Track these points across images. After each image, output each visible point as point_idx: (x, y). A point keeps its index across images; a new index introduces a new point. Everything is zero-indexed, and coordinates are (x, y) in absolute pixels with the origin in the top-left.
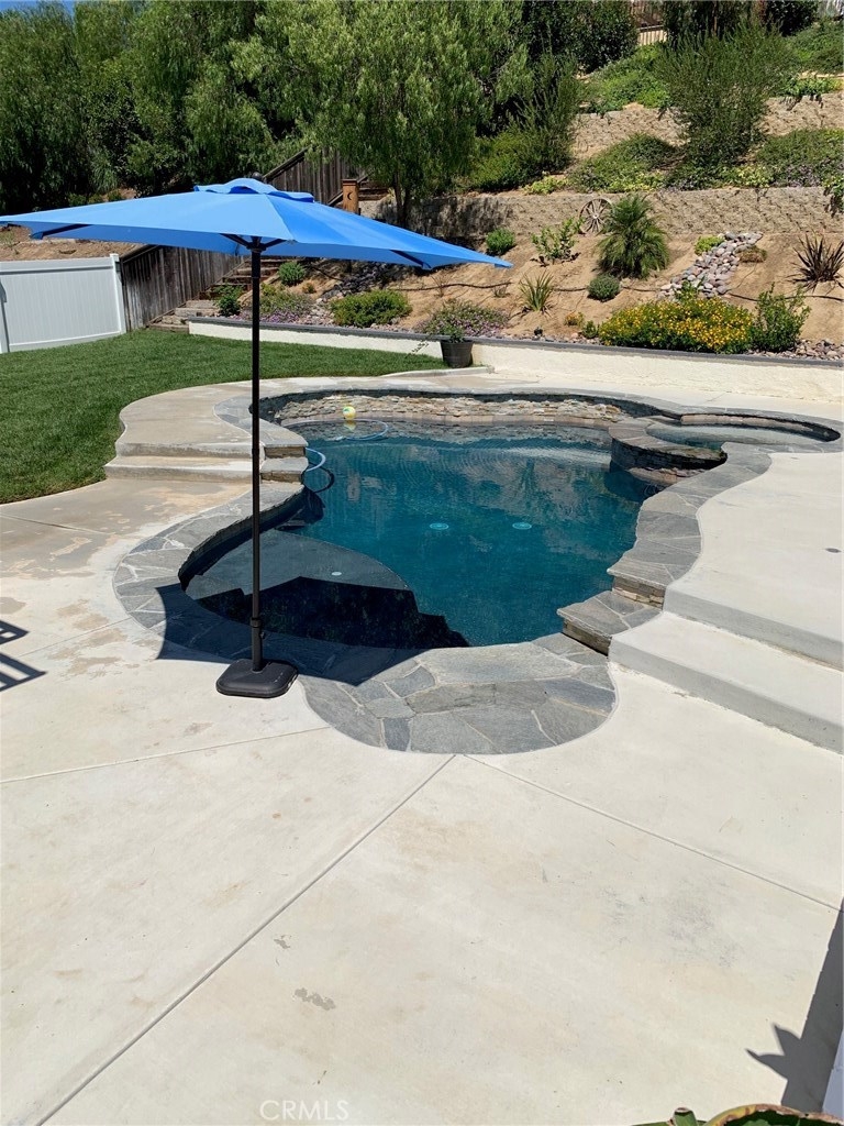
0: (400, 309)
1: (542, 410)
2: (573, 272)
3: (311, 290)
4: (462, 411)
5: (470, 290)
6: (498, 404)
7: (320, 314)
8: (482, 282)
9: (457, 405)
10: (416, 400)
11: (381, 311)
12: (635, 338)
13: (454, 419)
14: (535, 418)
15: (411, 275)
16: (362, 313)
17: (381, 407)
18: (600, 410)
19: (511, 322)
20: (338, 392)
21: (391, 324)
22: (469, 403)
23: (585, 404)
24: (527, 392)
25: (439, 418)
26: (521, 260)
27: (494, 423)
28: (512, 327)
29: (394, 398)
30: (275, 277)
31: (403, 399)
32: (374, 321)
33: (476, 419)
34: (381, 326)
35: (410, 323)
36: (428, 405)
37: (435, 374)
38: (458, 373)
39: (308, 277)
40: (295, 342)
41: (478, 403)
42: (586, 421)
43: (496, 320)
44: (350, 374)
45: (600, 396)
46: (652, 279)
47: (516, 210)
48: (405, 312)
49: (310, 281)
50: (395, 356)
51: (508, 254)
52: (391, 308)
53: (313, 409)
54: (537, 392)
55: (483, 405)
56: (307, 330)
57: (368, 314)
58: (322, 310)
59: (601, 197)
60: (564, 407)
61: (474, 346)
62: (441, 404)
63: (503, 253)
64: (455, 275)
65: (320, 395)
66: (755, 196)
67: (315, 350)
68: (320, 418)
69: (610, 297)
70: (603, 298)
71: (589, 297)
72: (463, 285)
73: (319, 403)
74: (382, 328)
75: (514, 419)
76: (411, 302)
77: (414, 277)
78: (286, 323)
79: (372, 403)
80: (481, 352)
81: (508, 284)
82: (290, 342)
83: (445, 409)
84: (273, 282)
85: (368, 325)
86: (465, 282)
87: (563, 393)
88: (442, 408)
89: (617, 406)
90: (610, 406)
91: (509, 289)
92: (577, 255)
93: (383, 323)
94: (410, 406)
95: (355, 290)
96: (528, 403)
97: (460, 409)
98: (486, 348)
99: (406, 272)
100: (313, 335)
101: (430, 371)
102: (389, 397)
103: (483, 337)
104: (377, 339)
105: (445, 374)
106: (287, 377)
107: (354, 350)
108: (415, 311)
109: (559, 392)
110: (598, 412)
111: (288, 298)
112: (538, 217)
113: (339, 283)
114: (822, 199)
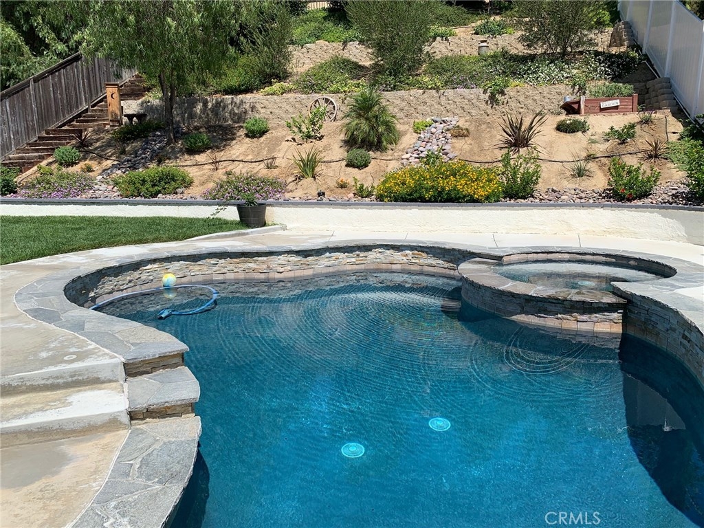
0: (184, 180)
1: (354, 260)
2: (326, 148)
3: (89, 170)
4: (284, 268)
5: (241, 165)
6: (317, 258)
7: (103, 189)
8: (250, 158)
9: (280, 262)
10: (237, 260)
11: (166, 183)
12: (411, 195)
13: (278, 276)
14: (349, 267)
15: (183, 154)
16: (148, 185)
17: (199, 271)
18: (406, 255)
19: (289, 187)
20: (154, 261)
21: (176, 193)
22: (291, 259)
23: (391, 251)
24: (341, 245)
25: (263, 276)
26: (278, 141)
27: (314, 276)
28: (291, 191)
29: (213, 261)
30: (50, 160)
31: (223, 261)
32: (159, 192)
33: (299, 273)
34: (168, 196)
35: (195, 191)
36: (250, 265)
37: (239, 235)
38: (259, 232)
39: (84, 159)
40: (81, 215)
41: (299, 258)
42: (394, 267)
43: (277, 187)
44: (155, 240)
45: (405, 244)
46: (391, 152)
47: (258, 106)
48: (188, 183)
49: (87, 162)
50: (191, 222)
51: (264, 137)
52: (175, 181)
53: (130, 281)
54: (350, 245)
55: (304, 260)
56: (93, 203)
57: (154, 185)
58: (103, 185)
59: (324, 97)
60: (372, 255)
61: (267, 208)
62: (263, 262)
63: (261, 136)
64: (222, 153)
65: (136, 266)
66: (436, 95)
67: (105, 221)
68: (138, 290)
69: (366, 166)
70: (360, 167)
71: (347, 166)
72: (233, 161)
73: (136, 274)
74: (169, 198)
75: (331, 270)
76: (191, 175)
77: (186, 156)
78: (69, 198)
79: (191, 268)
80: (272, 213)
81: (274, 158)
82: (76, 215)
83: (268, 267)
84: (50, 164)
85: (155, 195)
86: (233, 158)
87: (371, 243)
88: (265, 266)
89: (423, 252)
90: (416, 252)
91: (277, 162)
92: (322, 136)
93: (169, 194)
94: (231, 267)
95: (133, 167)
96: (341, 255)
97: (283, 265)
98: (276, 210)
99: (179, 152)
100: (101, 207)
101: (233, 232)
102: (208, 260)
103: (271, 200)
104: (167, 207)
105: (248, 234)
106: (88, 249)
107: (146, 218)
108: (196, 182)
109: (368, 243)
110: (404, 258)
111: (68, 176)
112: (277, 111)
113: (115, 163)
114: (482, 96)
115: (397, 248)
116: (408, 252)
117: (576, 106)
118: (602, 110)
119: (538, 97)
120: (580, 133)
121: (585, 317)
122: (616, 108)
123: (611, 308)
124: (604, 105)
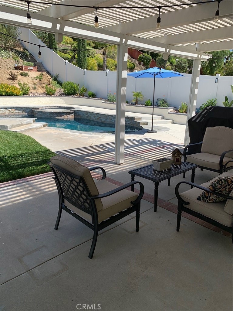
89: (14, 109)
115: (6, 108)
116: (10, 109)
117: (21, 68)
118: (28, 70)
119: (5, 63)
120: (27, 77)
121: (69, 115)
122: (32, 70)
123: (72, 113)
124: (29, 68)
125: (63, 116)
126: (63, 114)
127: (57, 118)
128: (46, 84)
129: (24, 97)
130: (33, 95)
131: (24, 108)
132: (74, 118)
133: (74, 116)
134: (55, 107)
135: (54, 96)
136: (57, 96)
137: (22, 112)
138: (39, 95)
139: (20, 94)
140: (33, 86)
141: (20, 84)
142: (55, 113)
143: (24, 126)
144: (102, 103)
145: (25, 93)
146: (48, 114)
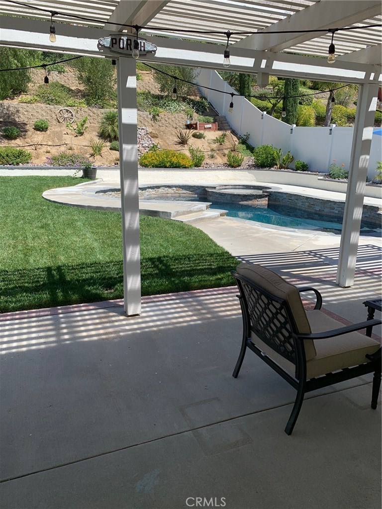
12: (159, 164)
16: (12, 158)
26: (59, 134)
34: (24, 165)
45: (173, 185)
51: (48, 131)
57: (16, 158)
59: (65, 108)
61: (96, 170)
89: (180, 188)
90: (177, 188)
96: (151, 190)
110: (173, 191)
114: (149, 116)
115: (169, 187)
116: (174, 188)
117: (195, 126)
118: (205, 128)
119: (173, 119)
120: (202, 139)
121: (260, 200)
122: (210, 128)
123: (266, 196)
124: (206, 126)
125: (251, 200)
126: (251, 198)
127: (241, 203)
128: (229, 150)
129: (196, 169)
130: (208, 168)
131: (195, 186)
132: (268, 204)
133: (268, 201)
134: (239, 186)
135: (239, 168)
136: (244, 169)
137: (190, 193)
138: (218, 168)
139: (190, 166)
140: (210, 153)
141: (191, 151)
142: (239, 195)
143: (194, 214)
144: (319, 179)
145: (197, 164)
146: (229, 197)
